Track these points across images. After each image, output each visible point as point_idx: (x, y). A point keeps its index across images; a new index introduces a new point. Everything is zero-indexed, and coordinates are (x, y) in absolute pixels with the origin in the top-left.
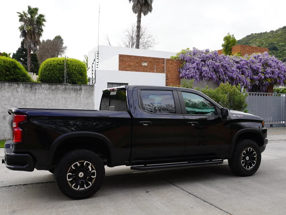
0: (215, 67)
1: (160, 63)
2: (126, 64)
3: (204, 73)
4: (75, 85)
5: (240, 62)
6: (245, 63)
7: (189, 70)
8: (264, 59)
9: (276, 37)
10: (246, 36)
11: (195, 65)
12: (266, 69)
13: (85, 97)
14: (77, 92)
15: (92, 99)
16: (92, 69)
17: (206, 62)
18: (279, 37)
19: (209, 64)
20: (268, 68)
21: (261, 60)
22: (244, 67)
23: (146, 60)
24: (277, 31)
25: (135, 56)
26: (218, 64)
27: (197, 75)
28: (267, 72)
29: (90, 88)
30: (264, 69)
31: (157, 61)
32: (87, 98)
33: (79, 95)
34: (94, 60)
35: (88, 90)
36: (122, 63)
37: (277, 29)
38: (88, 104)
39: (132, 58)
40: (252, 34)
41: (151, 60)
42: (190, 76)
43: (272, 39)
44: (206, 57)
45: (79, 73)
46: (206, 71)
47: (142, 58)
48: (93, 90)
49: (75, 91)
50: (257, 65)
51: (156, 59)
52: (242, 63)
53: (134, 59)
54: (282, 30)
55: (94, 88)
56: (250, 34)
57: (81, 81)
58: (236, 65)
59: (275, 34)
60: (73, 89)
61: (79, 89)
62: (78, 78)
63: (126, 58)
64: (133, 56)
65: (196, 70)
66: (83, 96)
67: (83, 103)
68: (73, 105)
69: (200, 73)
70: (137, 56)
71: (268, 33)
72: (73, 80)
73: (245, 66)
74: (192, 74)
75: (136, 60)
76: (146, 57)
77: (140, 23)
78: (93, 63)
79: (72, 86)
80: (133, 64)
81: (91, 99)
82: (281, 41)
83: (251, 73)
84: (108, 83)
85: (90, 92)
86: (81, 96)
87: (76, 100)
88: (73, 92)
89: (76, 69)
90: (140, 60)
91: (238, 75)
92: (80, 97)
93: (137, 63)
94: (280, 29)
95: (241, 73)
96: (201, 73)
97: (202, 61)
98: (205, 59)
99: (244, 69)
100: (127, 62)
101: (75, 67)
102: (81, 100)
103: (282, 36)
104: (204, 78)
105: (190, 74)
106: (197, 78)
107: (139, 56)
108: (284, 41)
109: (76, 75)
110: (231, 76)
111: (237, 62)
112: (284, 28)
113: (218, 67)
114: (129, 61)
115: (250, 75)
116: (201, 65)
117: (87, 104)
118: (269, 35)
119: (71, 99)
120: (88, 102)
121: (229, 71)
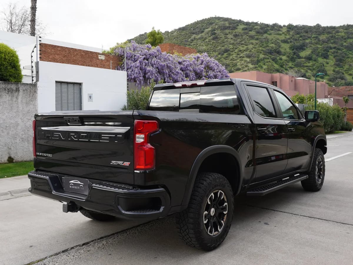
0: (160, 67)
1: (94, 59)
2: (50, 57)
3: (149, 74)
4: (9, 84)
5: (184, 63)
6: (189, 64)
7: (131, 70)
8: (206, 61)
9: (171, 39)
10: (139, 35)
11: (138, 63)
12: (208, 72)
13: (24, 101)
14: (12, 95)
15: (35, 104)
16: (32, 59)
17: (150, 60)
18: (174, 39)
19: (153, 63)
20: (210, 71)
21: (202, 62)
22: (188, 69)
23: (76, 54)
24: (172, 32)
25: (62, 47)
26: (163, 64)
27: (141, 77)
28: (210, 76)
29: (31, 87)
30: (206, 73)
31: (90, 55)
32: (27, 104)
33: (14, 99)
34: (35, 47)
35: (29, 91)
36: (45, 56)
37: (173, 30)
38: (29, 113)
39: (57, 50)
40: (145, 33)
41: (83, 54)
42: (133, 77)
43: (167, 41)
44: (149, 54)
45: (10, 64)
46: (151, 72)
47: (71, 51)
48: (35, 92)
49: (9, 92)
50: (201, 67)
51: (88, 53)
52: (186, 64)
53: (60, 50)
54: (177, 32)
55: (37, 89)
56: (143, 33)
57: (15, 78)
58: (179, 67)
59: (171, 35)
60: (5, 89)
61: (15, 89)
62: (10, 72)
63: (49, 49)
64: (58, 47)
65: (140, 70)
66: (21, 101)
67: (22, 111)
68: (6, 114)
69: (143, 74)
70: (64, 47)
71: (163, 33)
72: (2, 76)
73: (189, 67)
74: (135, 75)
75: (62, 52)
76: (75, 49)
77: (36, 3)
78: (33, 52)
79: (4, 84)
80: (60, 57)
81: (33, 105)
82: (177, 43)
83: (195, 76)
84: (56, 82)
85: (31, 94)
86: (17, 100)
87: (12, 107)
88: (6, 94)
89: (7, 58)
90: (68, 53)
91: (183, 78)
92: (16, 102)
93: (64, 57)
94: (176, 30)
95: (185, 76)
96: (145, 74)
97: (144, 59)
98: (148, 56)
99: (188, 72)
100: (51, 55)
101: (5, 56)
102: (18, 107)
103: (178, 38)
104: (148, 80)
105: (132, 75)
106: (140, 80)
107: (67, 48)
108: (180, 43)
109: (7, 67)
110: (176, 79)
111: (180, 63)
112: (180, 29)
113: (163, 67)
114: (54, 53)
115: (193, 78)
116: (144, 64)
117: (27, 113)
118: (164, 36)
119: (4, 104)
120: (29, 110)
121: (173, 73)
